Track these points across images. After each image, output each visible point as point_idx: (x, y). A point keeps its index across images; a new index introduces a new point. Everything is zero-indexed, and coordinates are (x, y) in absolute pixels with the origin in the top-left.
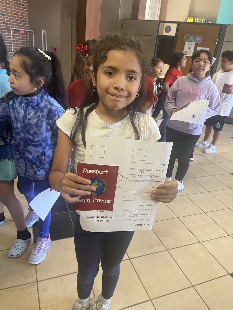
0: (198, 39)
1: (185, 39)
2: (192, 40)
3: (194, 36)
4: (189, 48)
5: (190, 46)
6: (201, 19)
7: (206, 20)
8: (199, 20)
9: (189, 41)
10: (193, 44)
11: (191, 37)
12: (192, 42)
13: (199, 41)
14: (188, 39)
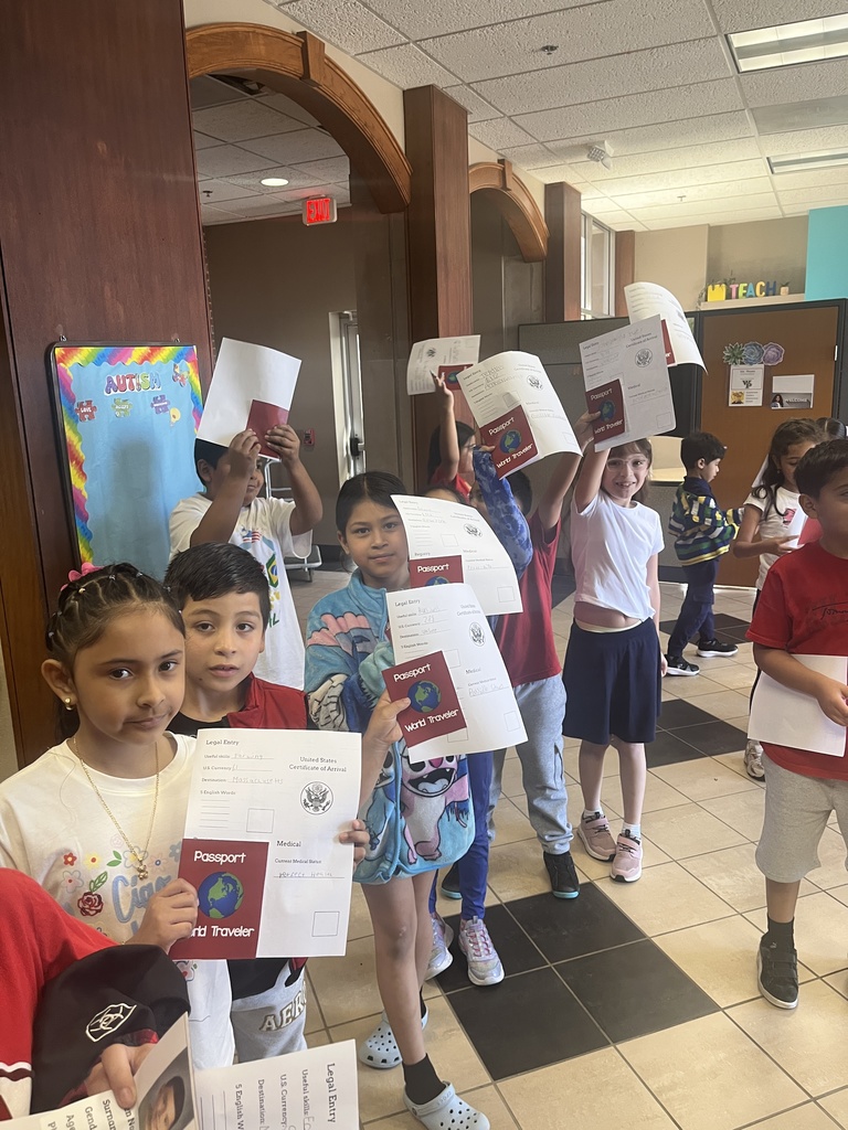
0: (771, 352)
1: (729, 358)
2: (752, 358)
3: (755, 345)
4: (748, 384)
5: (747, 377)
6: (751, 285)
7: (768, 284)
8: (745, 288)
9: (742, 363)
10: (759, 369)
11: (747, 351)
12: (751, 364)
13: (774, 359)
14: (738, 358)
